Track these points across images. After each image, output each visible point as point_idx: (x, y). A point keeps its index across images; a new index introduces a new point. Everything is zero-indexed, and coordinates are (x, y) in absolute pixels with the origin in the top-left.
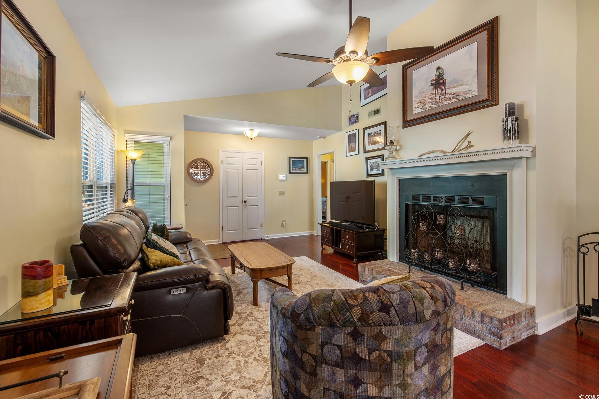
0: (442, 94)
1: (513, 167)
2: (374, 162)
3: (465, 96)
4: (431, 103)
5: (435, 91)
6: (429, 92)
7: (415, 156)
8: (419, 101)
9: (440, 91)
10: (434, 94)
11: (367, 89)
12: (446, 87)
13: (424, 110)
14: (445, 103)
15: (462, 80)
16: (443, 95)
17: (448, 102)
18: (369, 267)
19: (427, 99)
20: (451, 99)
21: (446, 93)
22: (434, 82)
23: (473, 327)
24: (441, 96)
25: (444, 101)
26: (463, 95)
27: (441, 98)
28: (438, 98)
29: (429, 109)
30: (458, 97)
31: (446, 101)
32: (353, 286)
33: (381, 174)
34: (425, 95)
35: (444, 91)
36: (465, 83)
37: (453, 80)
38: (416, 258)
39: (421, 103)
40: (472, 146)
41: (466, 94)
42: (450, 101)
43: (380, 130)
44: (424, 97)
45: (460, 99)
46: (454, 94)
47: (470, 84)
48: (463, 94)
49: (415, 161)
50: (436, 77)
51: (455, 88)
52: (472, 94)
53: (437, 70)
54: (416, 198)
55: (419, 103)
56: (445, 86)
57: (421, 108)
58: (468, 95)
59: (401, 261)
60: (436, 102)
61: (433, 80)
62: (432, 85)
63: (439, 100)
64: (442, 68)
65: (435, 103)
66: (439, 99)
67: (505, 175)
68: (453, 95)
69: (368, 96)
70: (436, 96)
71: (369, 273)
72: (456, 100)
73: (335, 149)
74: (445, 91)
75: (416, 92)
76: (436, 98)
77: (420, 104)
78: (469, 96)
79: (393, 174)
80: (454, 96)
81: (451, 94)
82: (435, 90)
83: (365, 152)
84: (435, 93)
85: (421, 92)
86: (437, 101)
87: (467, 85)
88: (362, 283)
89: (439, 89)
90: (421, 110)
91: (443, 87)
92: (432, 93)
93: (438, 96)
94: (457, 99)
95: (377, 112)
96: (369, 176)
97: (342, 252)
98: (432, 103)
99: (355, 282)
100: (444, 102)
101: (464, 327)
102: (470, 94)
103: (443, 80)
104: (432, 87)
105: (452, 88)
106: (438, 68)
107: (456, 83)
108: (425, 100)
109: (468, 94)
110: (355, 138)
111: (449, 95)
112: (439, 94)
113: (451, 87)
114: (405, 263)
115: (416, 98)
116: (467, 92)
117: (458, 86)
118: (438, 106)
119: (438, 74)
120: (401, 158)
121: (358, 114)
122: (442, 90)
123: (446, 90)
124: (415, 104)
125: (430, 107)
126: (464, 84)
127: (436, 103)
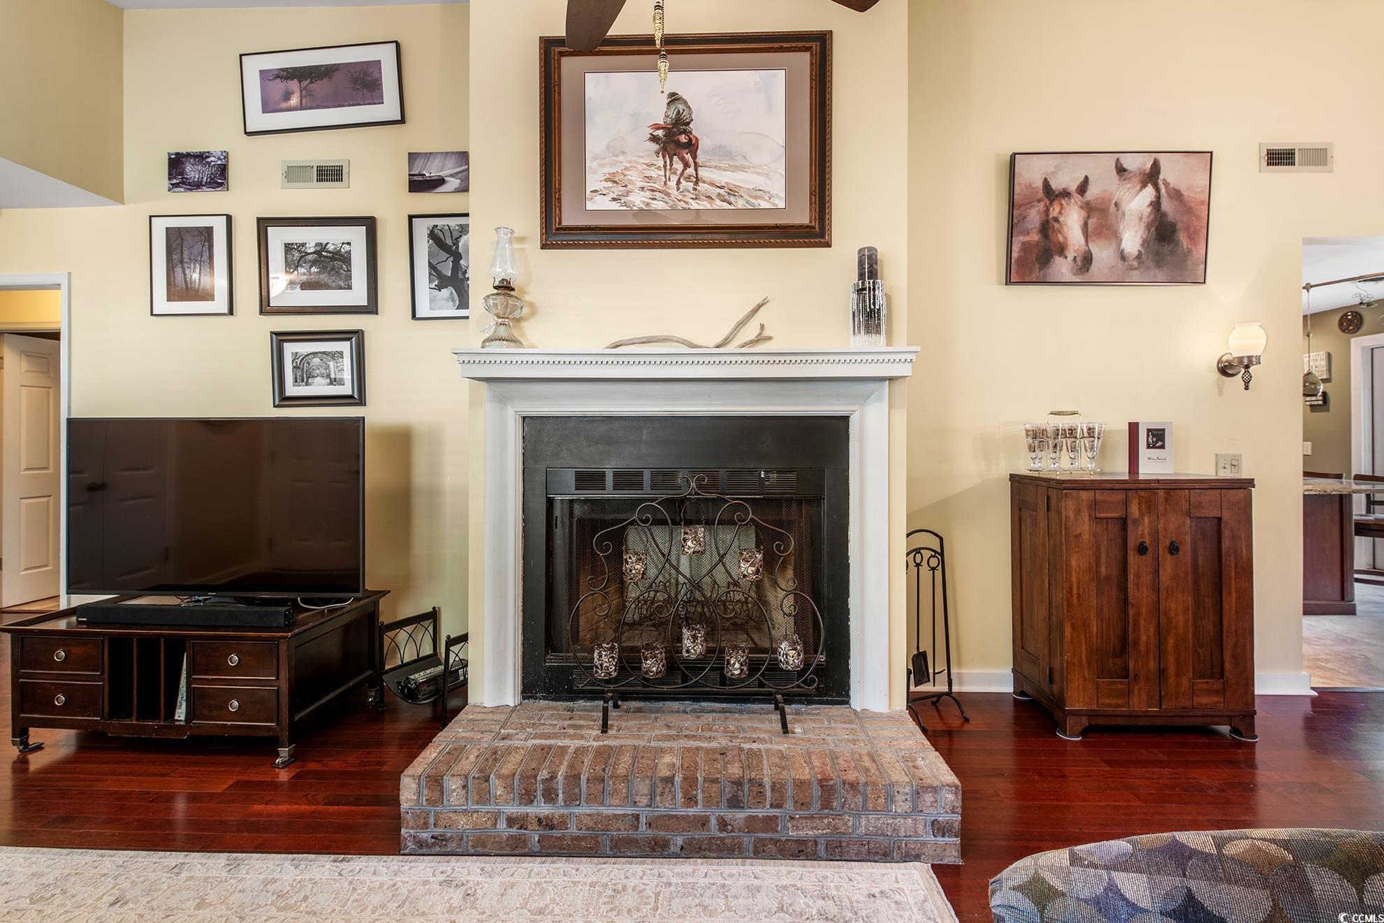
0: (685, 175)
1: (864, 399)
2: (316, 353)
3: (753, 201)
4: (648, 194)
5: (665, 162)
6: (642, 157)
7: (598, 344)
8: (609, 174)
9: (679, 166)
10: (659, 168)
11: (277, 77)
12: (697, 160)
13: (625, 208)
14: (694, 205)
15: (744, 157)
16: (688, 179)
17: (703, 205)
18: (456, 769)
19: (635, 177)
20: (713, 199)
21: (697, 178)
22: (660, 133)
23: (892, 836)
24: (682, 180)
25: (693, 199)
26: (745, 196)
27: (681, 186)
28: (673, 184)
29: (642, 210)
30: (732, 199)
31: (697, 201)
32: (405, 891)
33: (351, 397)
34: (630, 162)
35: (691, 171)
36: (754, 168)
37: (720, 147)
38: (614, 674)
39: (615, 182)
40: (769, 338)
41: (756, 198)
42: (711, 204)
43: (349, 244)
44: (627, 169)
45: (740, 207)
46: (721, 188)
47: (767, 174)
48: (747, 194)
49: (594, 359)
50: (669, 121)
51: (724, 170)
52: (772, 203)
53: (670, 102)
54: (588, 479)
55: (606, 180)
56: (694, 157)
57: (614, 199)
58: (760, 201)
59: (528, 698)
60: (668, 195)
61: (657, 127)
62: (654, 139)
63: (676, 192)
64: (685, 103)
65: (663, 196)
66: (675, 187)
67: (845, 419)
68: (719, 190)
69: (284, 105)
70: (665, 176)
71: (467, 799)
72: (726, 206)
73: (70, 274)
74: (696, 170)
75: (595, 143)
76: (665, 184)
77: (609, 184)
78: (764, 205)
79: (502, 400)
80: (722, 191)
81: (712, 184)
82: (664, 157)
83: (266, 308)
84: (665, 167)
85: (615, 150)
86: (669, 191)
87: (758, 173)
88: (424, 851)
89: (675, 158)
90: (615, 206)
91: (688, 157)
92: (655, 162)
93: (674, 178)
94: (730, 203)
95: (330, 174)
96: (284, 400)
97: (190, 737)
98: (654, 193)
99: (394, 862)
100: (691, 201)
101: (866, 847)
102: (765, 200)
103: (690, 139)
104: (655, 147)
105: (715, 167)
106: (674, 98)
107: (728, 156)
108: (629, 177)
109: (761, 198)
110: (206, 248)
111: (706, 185)
112: (675, 173)
113: (714, 164)
114: (545, 698)
115: (595, 163)
116: (758, 193)
117: (736, 168)
118: (673, 209)
119: (673, 114)
120: (532, 346)
121: (226, 157)
122: (686, 165)
123: (699, 169)
124: (594, 181)
125: (648, 204)
126: (749, 168)
127: (666, 198)
